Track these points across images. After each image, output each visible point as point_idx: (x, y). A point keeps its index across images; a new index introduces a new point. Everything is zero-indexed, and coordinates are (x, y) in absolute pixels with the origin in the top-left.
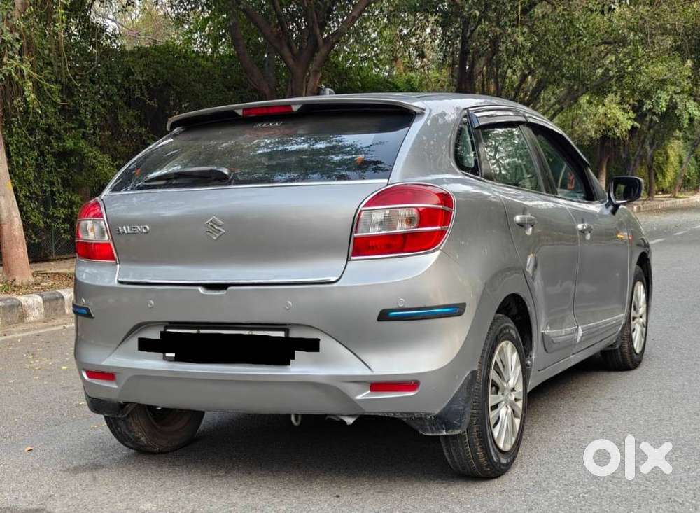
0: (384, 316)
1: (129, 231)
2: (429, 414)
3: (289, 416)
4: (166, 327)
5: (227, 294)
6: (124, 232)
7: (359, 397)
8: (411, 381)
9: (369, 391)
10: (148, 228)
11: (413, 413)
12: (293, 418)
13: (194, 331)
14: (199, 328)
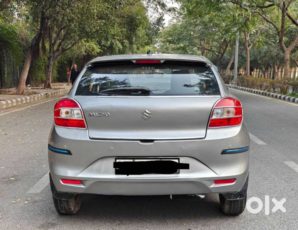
0: (224, 152)
1: (97, 115)
2: (235, 192)
3: (169, 195)
4: (116, 159)
5: (154, 144)
6: (94, 115)
7: (211, 187)
8: (232, 179)
9: (214, 184)
10: (109, 114)
11: (229, 192)
12: (171, 197)
13: (131, 161)
14: (134, 159)
